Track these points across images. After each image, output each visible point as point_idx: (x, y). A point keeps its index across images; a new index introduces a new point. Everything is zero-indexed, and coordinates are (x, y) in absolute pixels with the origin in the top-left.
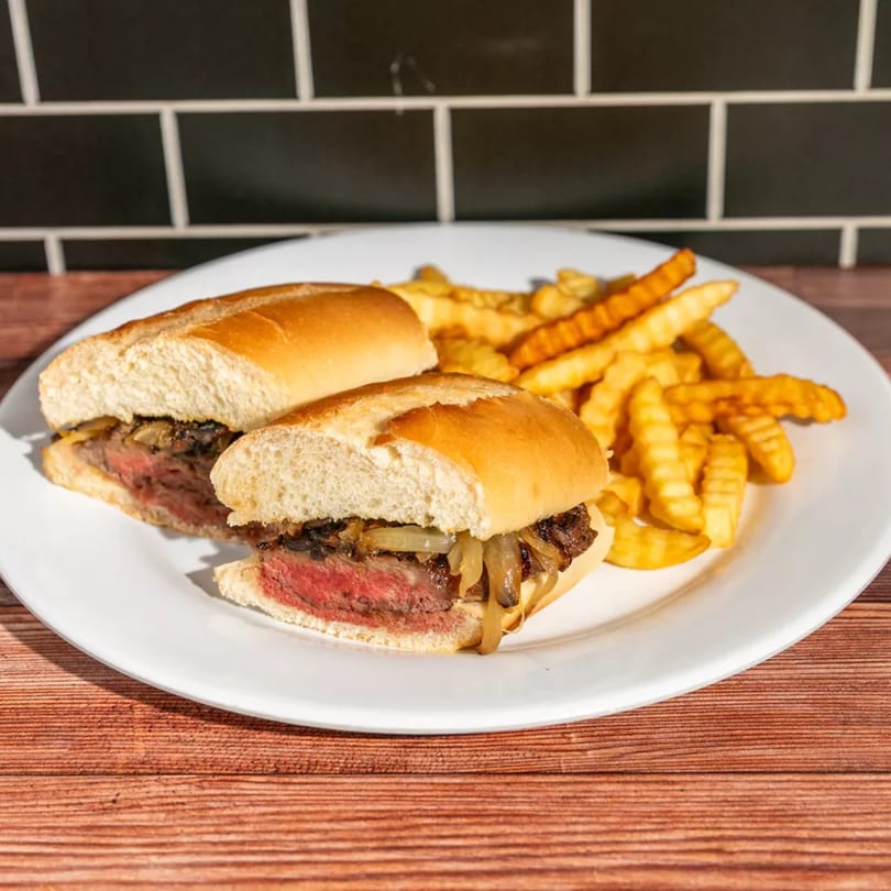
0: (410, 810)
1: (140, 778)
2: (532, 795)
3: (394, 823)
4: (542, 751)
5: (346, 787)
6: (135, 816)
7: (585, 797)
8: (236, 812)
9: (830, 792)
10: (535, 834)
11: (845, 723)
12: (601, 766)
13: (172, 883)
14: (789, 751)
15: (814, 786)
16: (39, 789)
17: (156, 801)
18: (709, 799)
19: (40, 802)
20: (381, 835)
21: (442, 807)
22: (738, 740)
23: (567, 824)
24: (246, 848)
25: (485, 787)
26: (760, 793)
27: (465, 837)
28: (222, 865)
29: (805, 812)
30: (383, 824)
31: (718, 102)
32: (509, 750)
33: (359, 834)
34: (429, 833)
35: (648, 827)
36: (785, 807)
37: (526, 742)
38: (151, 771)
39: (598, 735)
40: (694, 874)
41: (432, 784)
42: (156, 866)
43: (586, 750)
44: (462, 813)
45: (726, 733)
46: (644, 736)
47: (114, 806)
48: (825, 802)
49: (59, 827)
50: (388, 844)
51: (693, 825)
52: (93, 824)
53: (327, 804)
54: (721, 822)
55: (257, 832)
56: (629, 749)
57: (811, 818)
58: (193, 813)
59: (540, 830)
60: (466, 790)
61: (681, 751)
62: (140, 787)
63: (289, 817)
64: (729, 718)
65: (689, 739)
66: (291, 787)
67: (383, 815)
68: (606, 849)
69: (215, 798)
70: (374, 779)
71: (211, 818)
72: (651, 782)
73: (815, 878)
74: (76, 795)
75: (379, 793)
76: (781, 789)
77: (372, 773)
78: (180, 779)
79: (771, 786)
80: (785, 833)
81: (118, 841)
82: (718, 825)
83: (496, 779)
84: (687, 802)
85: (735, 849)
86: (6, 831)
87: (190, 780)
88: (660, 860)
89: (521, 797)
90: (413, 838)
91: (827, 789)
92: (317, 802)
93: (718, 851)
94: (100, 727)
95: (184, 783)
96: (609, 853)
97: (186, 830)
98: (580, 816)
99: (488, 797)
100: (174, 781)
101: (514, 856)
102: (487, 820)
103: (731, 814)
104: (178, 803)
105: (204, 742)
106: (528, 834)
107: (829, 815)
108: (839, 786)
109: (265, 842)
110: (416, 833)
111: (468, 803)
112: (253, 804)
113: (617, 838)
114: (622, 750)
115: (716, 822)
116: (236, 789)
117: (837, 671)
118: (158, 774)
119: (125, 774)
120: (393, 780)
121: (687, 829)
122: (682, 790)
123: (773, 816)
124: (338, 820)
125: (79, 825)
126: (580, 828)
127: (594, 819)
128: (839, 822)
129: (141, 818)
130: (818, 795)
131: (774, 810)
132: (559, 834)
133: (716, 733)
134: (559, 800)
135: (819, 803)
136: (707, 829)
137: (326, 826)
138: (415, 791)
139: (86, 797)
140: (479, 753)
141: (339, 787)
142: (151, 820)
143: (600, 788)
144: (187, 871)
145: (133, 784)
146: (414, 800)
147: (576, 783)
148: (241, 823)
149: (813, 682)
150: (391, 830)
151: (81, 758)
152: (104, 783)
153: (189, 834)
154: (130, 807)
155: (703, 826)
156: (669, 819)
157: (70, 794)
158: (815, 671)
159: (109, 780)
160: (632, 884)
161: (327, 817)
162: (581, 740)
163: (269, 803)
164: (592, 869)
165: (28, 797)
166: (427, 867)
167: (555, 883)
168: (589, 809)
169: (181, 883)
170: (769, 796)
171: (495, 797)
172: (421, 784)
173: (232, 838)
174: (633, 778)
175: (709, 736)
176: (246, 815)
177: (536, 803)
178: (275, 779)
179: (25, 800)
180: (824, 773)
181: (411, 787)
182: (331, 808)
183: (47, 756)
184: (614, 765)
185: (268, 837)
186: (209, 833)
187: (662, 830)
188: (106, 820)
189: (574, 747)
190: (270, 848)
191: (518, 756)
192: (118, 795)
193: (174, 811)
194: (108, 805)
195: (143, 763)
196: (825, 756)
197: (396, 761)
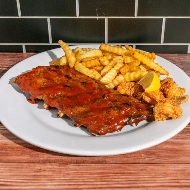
0: (107, 172)
1: (45, 164)
2: (134, 168)
3: (104, 175)
4: (136, 158)
7: (146, 169)
8: (68, 172)
10: (136, 178)
12: (149, 162)
16: (23, 166)
17: (49, 169)
18: (174, 170)
19: (23, 170)
20: (101, 178)
21: (115, 171)
22: (179, 156)
23: (143, 176)
24: (70, 181)
25: (124, 167)
26: (185, 168)
27: (120, 178)
28: (65, 185)
30: (102, 175)
31: (164, 18)
32: (128, 158)
33: (96, 178)
34: (112, 178)
35: (161, 176)
38: (48, 162)
39: (148, 155)
41: (112, 166)
42: (50, 185)
43: (145, 158)
44: (119, 173)
45: (176, 154)
46: (158, 155)
47: (40, 171)
49: (28, 176)
50: (103, 180)
52: (35, 175)
55: (73, 177)
56: (155, 158)
58: (58, 172)
60: (120, 167)
61: (167, 158)
62: (45, 166)
63: (80, 174)
64: (176, 151)
65: (168, 156)
66: (80, 166)
67: (101, 173)
69: (63, 169)
70: (99, 165)
71: (62, 173)
72: (161, 166)
75: (100, 168)
77: (98, 163)
79: (188, 167)
81: (41, 179)
82: (177, 176)
83: (126, 165)
84: (169, 170)
85: (181, 182)
86: (16, 176)
88: (165, 184)
89: (132, 169)
90: (108, 179)
92: (86, 170)
93: (178, 182)
95: (56, 165)
96: (153, 183)
98: (146, 174)
99: (124, 169)
100: (53, 165)
101: (131, 183)
102: (125, 174)
103: (179, 173)
104: (54, 170)
106: (134, 178)
109: (75, 179)
110: (109, 177)
112: (72, 170)
113: (154, 179)
114: (153, 158)
116: (68, 167)
118: (50, 163)
119: (43, 163)
120: (103, 165)
121: (170, 177)
122: (168, 168)
123: (189, 174)
124: (91, 174)
125: (32, 175)
126: (146, 177)
127: (149, 174)
129: (46, 173)
132: (141, 178)
133: (174, 154)
134: (141, 170)
136: (174, 177)
137: (88, 176)
139: (34, 168)
141: (91, 166)
142: (49, 174)
144: (57, 186)
146: (108, 169)
147: (144, 166)
148: (69, 175)
150: (103, 177)
151: (32, 159)
152: (37, 165)
153: (57, 177)
154: (44, 171)
156: (166, 174)
157: (30, 167)
159: (39, 164)
161: (89, 173)
162: (144, 156)
163: (75, 170)
164: (149, 187)
165: (20, 168)
166: (113, 186)
168: (148, 172)
170: (187, 169)
171: (126, 169)
172: (109, 166)
173: (67, 178)
174: (157, 165)
175: (172, 155)
176: (70, 173)
177: (135, 170)
178: (76, 164)
181: (107, 167)
183: (25, 158)
184: (152, 162)
186: (62, 177)
187: (164, 177)
188: (38, 174)
190: (76, 181)
191: (130, 159)
192: (41, 168)
193: (54, 172)
194: (39, 170)
195: (46, 160)
197: (103, 160)
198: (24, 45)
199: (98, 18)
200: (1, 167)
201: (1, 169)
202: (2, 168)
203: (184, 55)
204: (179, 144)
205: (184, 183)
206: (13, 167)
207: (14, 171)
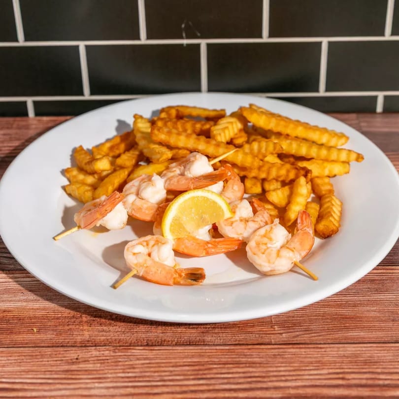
0: (207, 362)
1: (87, 348)
2: (260, 354)
3: (202, 367)
4: (263, 334)
5: (179, 351)
6: (87, 366)
7: (283, 355)
8: (131, 363)
9: (389, 351)
10: (263, 372)
11: (393, 321)
12: (289, 341)
13: (105, 396)
14: (370, 333)
15: (382, 349)
16: (43, 353)
17: (95, 358)
18: (337, 355)
19: (44, 360)
20: (196, 372)
21: (221, 360)
22: (347, 328)
23: (277, 367)
24: (137, 379)
25: (240, 350)
26: (359, 352)
27: (232, 373)
28: (127, 387)
29: (379, 361)
30: (197, 368)
31: (325, 41)
32: (248, 334)
33: (186, 373)
34: (217, 372)
35: (311, 368)
36: (370, 359)
37: (256, 330)
38: (91, 345)
39: (287, 327)
40: (333, 389)
41: (216, 349)
42: (98, 388)
43: (282, 334)
44: (230, 362)
45: (342, 325)
46: (307, 327)
47: (77, 361)
48: (388, 356)
49: (54, 371)
50: (199, 377)
52: (69, 369)
53: (171, 359)
54: (343, 366)
55: (141, 372)
56: (301, 333)
57: (382, 363)
58: (113, 364)
59: (265, 370)
60: (231, 352)
61: (323, 333)
62: (87, 352)
63: (154, 365)
64: (343, 318)
65: (326, 328)
66: (154, 352)
67: (196, 364)
68: (294, 378)
69: (121, 357)
70: (191, 348)
71: (121, 366)
72: (311, 348)
73: (385, 390)
74: (60, 356)
75: (193, 354)
76: (368, 350)
77: (189, 345)
78: (105, 348)
79: (364, 349)
80: (371, 370)
81: (80, 377)
82: (342, 367)
83: (243, 347)
84: (327, 356)
85: (350, 378)
86: (30, 373)
87: (110, 349)
88: (318, 383)
89: (256, 355)
90: (210, 374)
91: (387, 350)
92: (166, 358)
93: (343, 379)
94: (68, 325)
95: (108, 350)
96: (296, 380)
97: (110, 371)
98: (282, 363)
99: (241, 355)
100: (103, 349)
101: (254, 381)
102: (241, 366)
103: (347, 362)
104: (105, 359)
105: (115, 331)
106: (259, 372)
107: (389, 362)
108: (393, 349)
109: (145, 377)
110: (211, 372)
111: (232, 358)
112: (138, 359)
113: (298, 373)
114: (298, 333)
115: (340, 366)
116: (130, 352)
117: (388, 297)
118: (95, 346)
119: (81, 346)
120: (199, 348)
121: (328, 369)
122: (325, 351)
123: (366, 363)
124: (177, 366)
125: (62, 370)
126: (282, 369)
127: (287, 365)
128: (394, 365)
129: (90, 366)
130: (384, 353)
131: (366, 360)
132: (273, 371)
133: (338, 325)
134: (272, 356)
135: (385, 356)
136: (337, 369)
137: (171, 369)
138: (209, 352)
139: (64, 357)
140: (235, 335)
141: (176, 351)
142: (94, 367)
143: (289, 350)
144: (112, 390)
145: (85, 351)
146: (209, 357)
147: (279, 348)
148: (134, 368)
149: (378, 302)
150: (200, 370)
151: (60, 339)
152: (71, 350)
153: (111, 373)
154: (84, 361)
155: (335, 367)
156: (320, 364)
157: (58, 356)
158: (379, 297)
159: (74, 349)
160: (306, 394)
161: (171, 365)
162: (279, 329)
163: (145, 359)
164: (288, 387)
165: (38, 357)
166: (217, 387)
167: (273, 394)
169: (110, 396)
170: (362, 354)
171: (244, 355)
172: (211, 349)
173: (130, 375)
174: (303, 346)
175: (335, 327)
176: (136, 364)
177: (262, 358)
178: (147, 348)
179: (38, 359)
180: (386, 343)
181: (207, 351)
182: (173, 361)
183: (46, 338)
184: (295, 340)
186: (120, 373)
187: (318, 369)
188: (74, 367)
189: (277, 332)
190: (148, 379)
191: (252, 336)
192: (78, 356)
193: (104, 363)
194: (74, 360)
195: (88, 341)
196: (386, 336)
197: (200, 339)
198: (30, 101)
199: (185, 42)
200: (2, 357)
201: (1, 360)
202: (3, 359)
203: (369, 115)
204: (349, 306)
205: (354, 379)
206: (24, 356)
207: (26, 362)
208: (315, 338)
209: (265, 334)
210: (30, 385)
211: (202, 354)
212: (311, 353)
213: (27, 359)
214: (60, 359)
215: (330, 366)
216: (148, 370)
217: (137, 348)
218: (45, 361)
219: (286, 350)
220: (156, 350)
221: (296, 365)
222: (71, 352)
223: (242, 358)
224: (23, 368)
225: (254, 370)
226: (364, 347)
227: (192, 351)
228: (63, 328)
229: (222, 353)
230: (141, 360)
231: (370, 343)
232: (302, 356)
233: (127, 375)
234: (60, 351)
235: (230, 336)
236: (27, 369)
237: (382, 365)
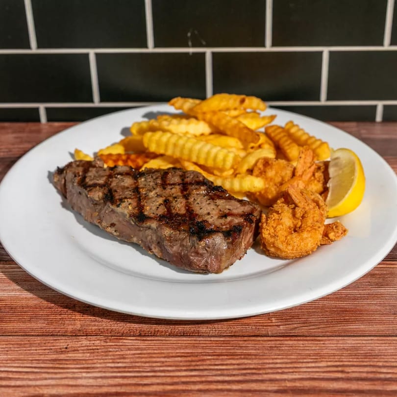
0: (201, 353)
1: (78, 337)
2: (256, 346)
3: (194, 359)
4: (260, 326)
5: (172, 342)
6: (76, 355)
7: (280, 347)
8: (122, 353)
10: (258, 364)
11: (394, 314)
12: (287, 333)
13: (93, 386)
14: (371, 326)
15: (383, 342)
16: (32, 342)
17: (85, 348)
18: (336, 348)
19: (33, 348)
20: (188, 364)
21: (216, 351)
22: (347, 321)
23: (273, 359)
24: (127, 370)
25: (235, 342)
26: (359, 345)
27: (227, 365)
28: (116, 377)
29: (380, 354)
30: (189, 359)
31: (326, 51)
32: (245, 325)
33: (178, 364)
34: (210, 363)
35: (310, 360)
36: (371, 352)
37: (252, 322)
38: (83, 334)
39: (285, 319)
40: (332, 382)
41: (211, 341)
42: (85, 378)
43: (280, 326)
44: (225, 354)
45: (342, 318)
46: (305, 319)
47: (66, 350)
48: (389, 349)
49: (41, 360)
50: (192, 368)
51: (330, 360)
52: (57, 358)
53: (163, 350)
55: (131, 362)
56: (299, 325)
57: (383, 357)
58: (102, 354)
59: (261, 362)
60: (226, 344)
61: (322, 326)
62: (78, 342)
63: (146, 356)
64: (343, 311)
65: (325, 321)
66: (147, 342)
67: (189, 355)
68: (291, 370)
69: (112, 347)
70: (185, 339)
71: (110, 356)
72: (310, 340)
73: (387, 384)
74: (49, 345)
75: (187, 345)
76: (368, 343)
77: (183, 336)
78: (96, 338)
79: (364, 342)
80: (372, 363)
81: (68, 366)
82: (341, 360)
83: (240, 339)
84: (326, 349)
85: (350, 371)
86: (17, 362)
87: (101, 339)
88: (316, 376)
89: (251, 346)
90: (203, 365)
91: (389, 343)
92: (159, 349)
93: (342, 372)
94: (60, 314)
95: (98, 340)
96: (293, 372)
97: (99, 361)
98: (278, 355)
99: (236, 347)
100: (94, 339)
101: (249, 374)
102: (236, 357)
103: (346, 355)
104: (95, 349)
106: (255, 364)
107: (391, 355)
108: (394, 342)
109: (135, 367)
110: (205, 363)
111: (227, 349)
112: (129, 349)
113: (296, 365)
114: (295, 326)
115: (340, 358)
116: (122, 343)
118: (86, 336)
119: (71, 336)
120: (193, 339)
121: (327, 361)
122: (324, 344)
123: (366, 356)
124: (168, 357)
125: (50, 359)
126: (278, 361)
127: (285, 357)
128: (395, 359)
129: (78, 356)
130: (385, 346)
131: (366, 353)
132: (269, 363)
133: (338, 318)
134: (269, 348)
135: (386, 350)
136: (336, 361)
137: (163, 360)
138: (203, 344)
139: (53, 346)
140: (231, 327)
141: (168, 342)
142: (83, 357)
143: (286, 342)
144: (100, 380)
145: (75, 340)
146: (203, 348)
147: (275, 340)
148: (124, 358)
149: (379, 296)
150: (193, 361)
151: (51, 328)
152: (61, 339)
153: (100, 363)
154: (74, 351)
155: (334, 360)
156: (319, 357)
157: (46, 345)
158: (380, 291)
159: (64, 338)
160: (303, 387)
161: (163, 355)
162: (276, 321)
163: (137, 349)
164: (285, 380)
165: (27, 346)
166: (210, 379)
167: (268, 386)
168: (282, 352)
169: (96, 386)
170: (363, 347)
171: (240, 347)
172: (206, 340)
173: (120, 365)
174: (302, 338)
175: (334, 319)
176: (127, 355)
177: (259, 349)
178: (139, 338)
180: (387, 336)
181: (201, 342)
182: (165, 351)
183: (36, 327)
184: (293, 332)
185: (137, 364)
186: (109, 363)
187: (316, 362)
188: (62, 356)
189: (274, 324)
190: (137, 370)
192: (68, 345)
193: (94, 352)
194: (63, 350)
195: (80, 331)
196: (387, 329)
197: (194, 330)
198: (42, 107)
199: (191, 50)
203: (369, 123)
204: (349, 299)
205: (354, 372)
206: (13, 344)
207: (14, 351)
208: (313, 330)
209: (261, 326)
210: (14, 374)
211: (196, 345)
212: (309, 345)
213: (15, 348)
214: (48, 348)
215: (329, 358)
216: (138, 360)
217: (129, 338)
218: (33, 350)
219: (283, 342)
220: (148, 340)
221: (293, 357)
222: (62, 341)
223: (237, 349)
224: (9, 356)
225: (249, 361)
226: (364, 340)
227: (185, 342)
228: (54, 317)
229: (217, 345)
230: (132, 350)
231: (370, 336)
232: (300, 348)
233: (117, 365)
234: (50, 340)
235: (225, 327)
236: (15, 358)
237: (383, 358)
